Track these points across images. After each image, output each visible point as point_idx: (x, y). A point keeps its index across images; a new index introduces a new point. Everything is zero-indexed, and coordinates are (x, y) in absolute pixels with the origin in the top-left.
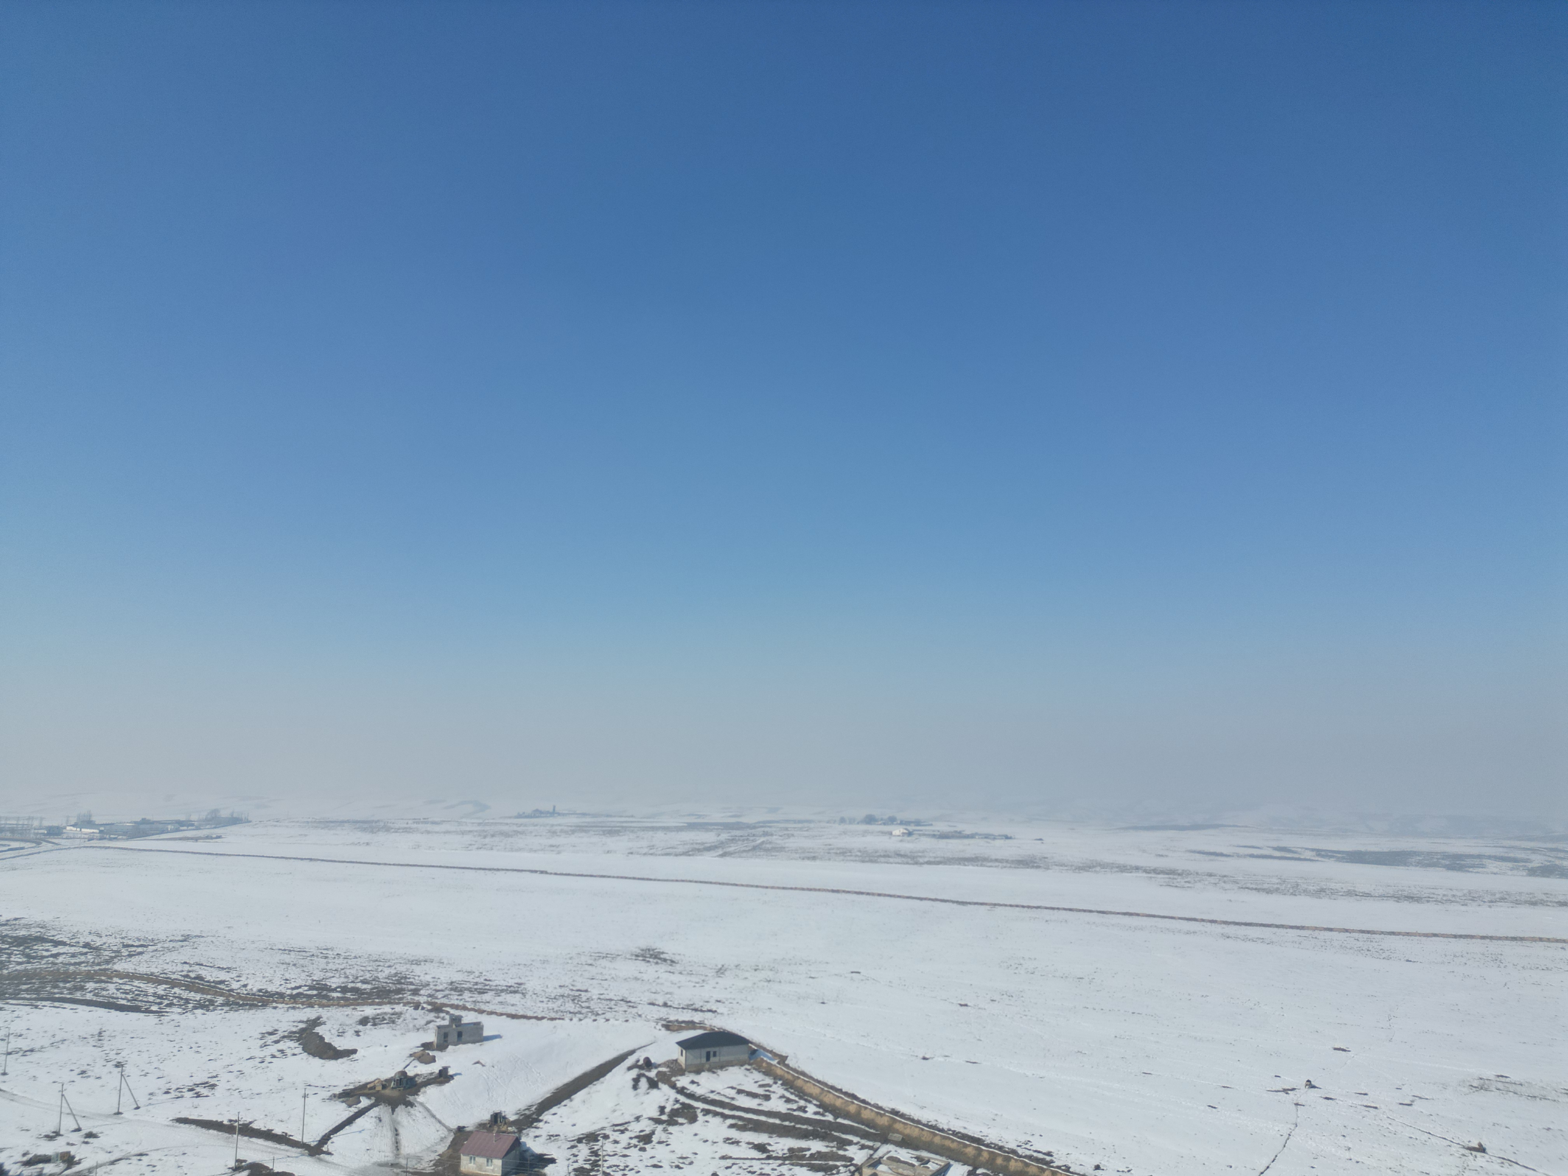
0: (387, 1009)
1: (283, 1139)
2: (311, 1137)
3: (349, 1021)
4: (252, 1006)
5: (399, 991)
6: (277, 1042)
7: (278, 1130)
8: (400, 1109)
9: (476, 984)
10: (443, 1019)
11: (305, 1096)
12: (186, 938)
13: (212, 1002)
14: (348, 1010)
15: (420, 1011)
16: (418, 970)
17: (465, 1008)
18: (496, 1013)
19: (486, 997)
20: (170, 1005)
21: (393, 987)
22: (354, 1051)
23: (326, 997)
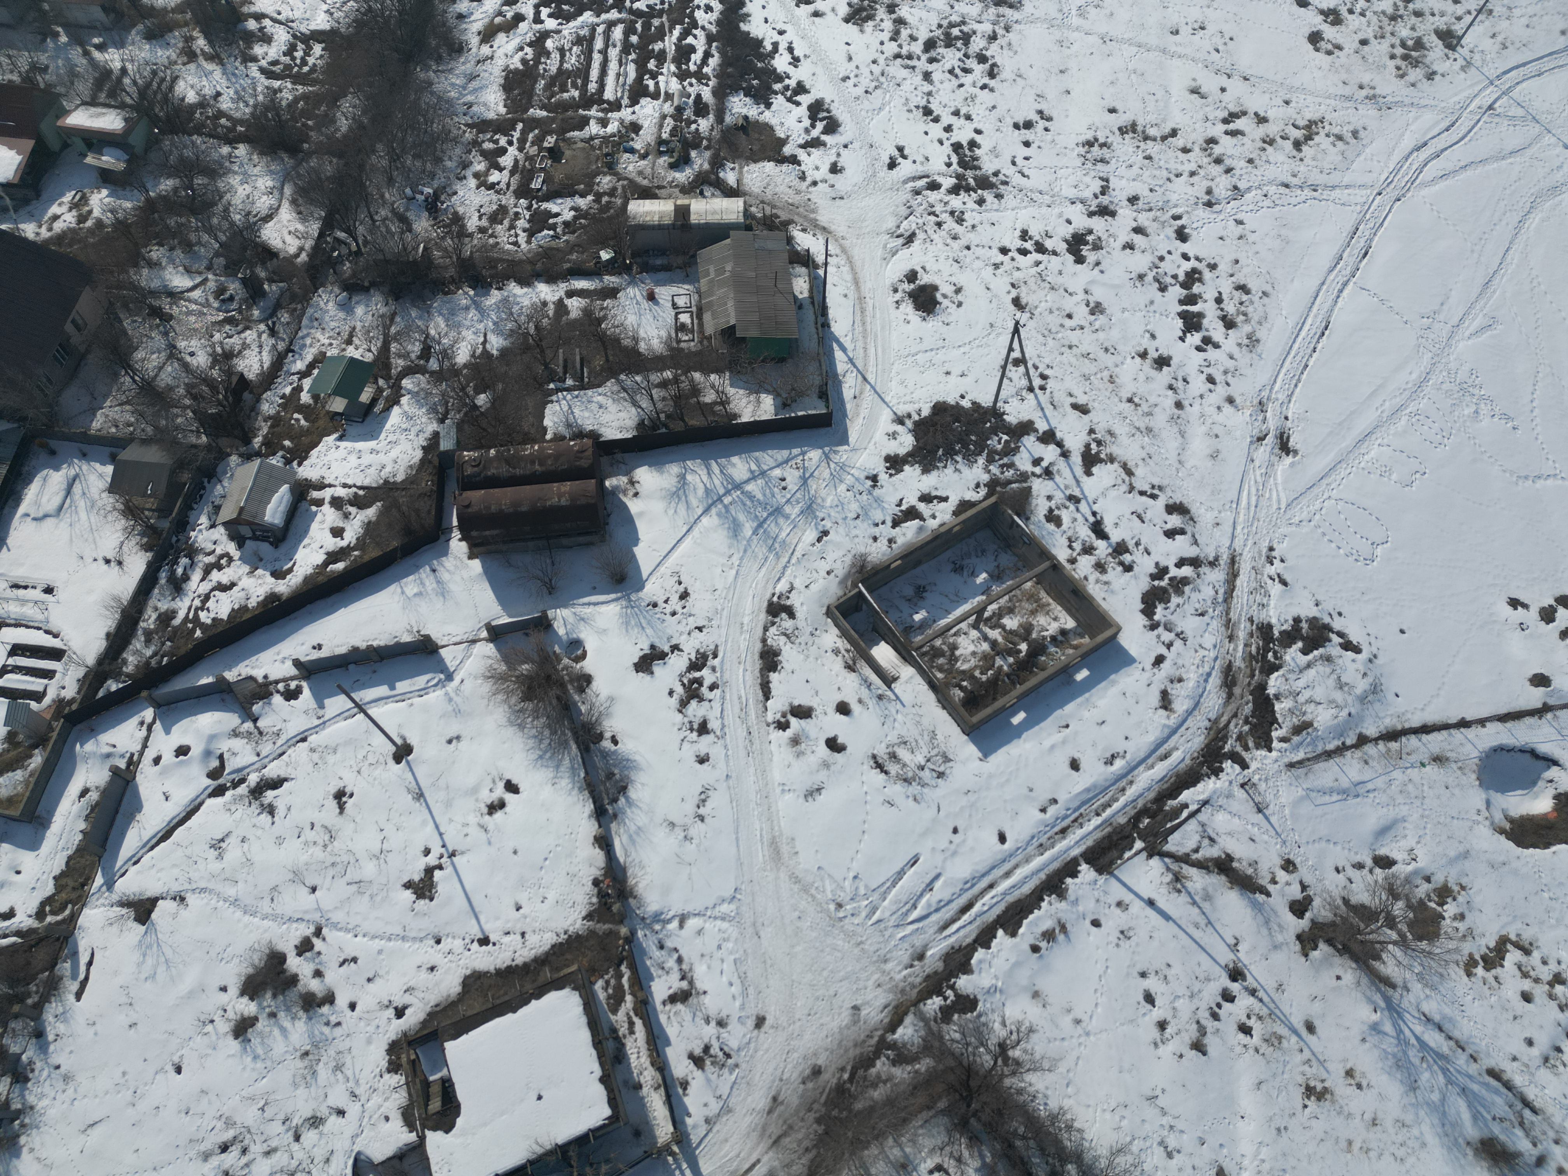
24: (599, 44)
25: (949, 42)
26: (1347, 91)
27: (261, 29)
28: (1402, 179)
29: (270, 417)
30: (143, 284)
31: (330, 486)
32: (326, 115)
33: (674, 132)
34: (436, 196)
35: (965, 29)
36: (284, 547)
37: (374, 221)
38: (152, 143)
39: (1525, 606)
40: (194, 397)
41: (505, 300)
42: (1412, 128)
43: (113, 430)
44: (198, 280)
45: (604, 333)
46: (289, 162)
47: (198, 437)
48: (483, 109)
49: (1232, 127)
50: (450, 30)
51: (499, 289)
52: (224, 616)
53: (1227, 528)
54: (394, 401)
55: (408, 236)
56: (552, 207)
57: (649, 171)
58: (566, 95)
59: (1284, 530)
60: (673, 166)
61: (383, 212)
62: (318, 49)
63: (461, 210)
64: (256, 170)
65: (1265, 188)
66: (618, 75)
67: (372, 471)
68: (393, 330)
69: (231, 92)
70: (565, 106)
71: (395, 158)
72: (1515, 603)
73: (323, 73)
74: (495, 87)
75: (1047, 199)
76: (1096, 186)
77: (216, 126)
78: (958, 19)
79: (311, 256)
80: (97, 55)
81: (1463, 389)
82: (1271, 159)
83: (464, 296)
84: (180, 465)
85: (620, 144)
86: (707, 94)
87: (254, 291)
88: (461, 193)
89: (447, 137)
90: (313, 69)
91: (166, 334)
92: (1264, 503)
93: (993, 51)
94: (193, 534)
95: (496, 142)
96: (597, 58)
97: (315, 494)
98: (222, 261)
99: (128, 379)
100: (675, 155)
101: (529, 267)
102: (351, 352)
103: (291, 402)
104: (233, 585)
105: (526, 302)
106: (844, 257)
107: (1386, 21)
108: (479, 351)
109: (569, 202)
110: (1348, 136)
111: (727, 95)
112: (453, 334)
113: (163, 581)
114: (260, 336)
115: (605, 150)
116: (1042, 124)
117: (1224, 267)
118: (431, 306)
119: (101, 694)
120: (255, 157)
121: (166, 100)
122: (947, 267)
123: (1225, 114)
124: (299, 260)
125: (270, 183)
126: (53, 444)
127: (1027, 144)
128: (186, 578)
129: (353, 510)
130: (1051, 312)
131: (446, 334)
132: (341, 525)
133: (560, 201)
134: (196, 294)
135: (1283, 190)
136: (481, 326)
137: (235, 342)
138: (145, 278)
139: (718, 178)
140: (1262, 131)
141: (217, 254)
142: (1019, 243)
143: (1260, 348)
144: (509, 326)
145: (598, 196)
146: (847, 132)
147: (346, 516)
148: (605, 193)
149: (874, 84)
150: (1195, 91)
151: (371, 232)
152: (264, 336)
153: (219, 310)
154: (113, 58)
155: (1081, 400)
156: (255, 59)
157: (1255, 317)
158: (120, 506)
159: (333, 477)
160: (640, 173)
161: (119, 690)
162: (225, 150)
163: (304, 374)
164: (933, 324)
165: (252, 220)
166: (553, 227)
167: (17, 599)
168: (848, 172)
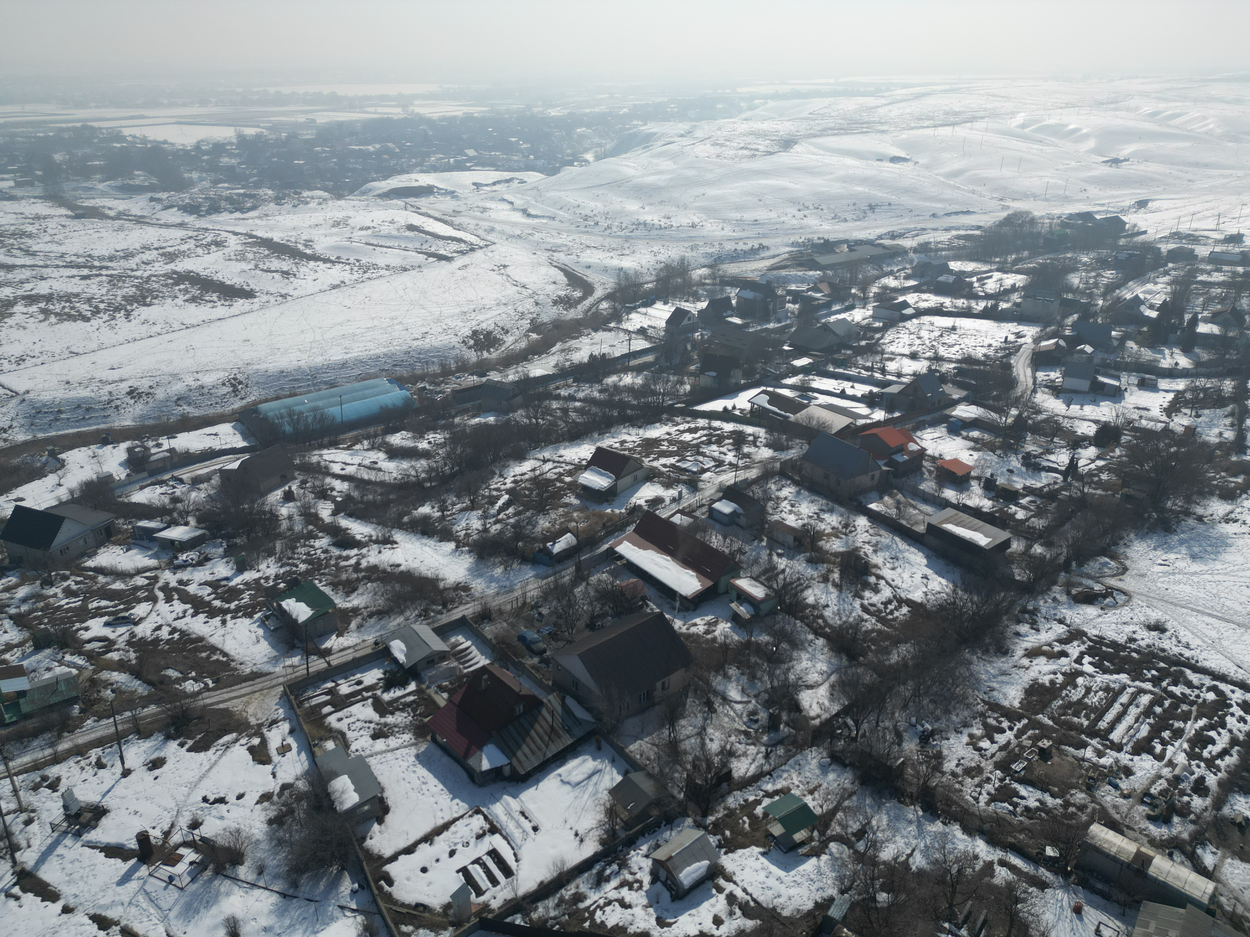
24: (1124, 699)
27: (876, 584)
29: (729, 809)
30: (714, 684)
31: (735, 883)
32: (887, 648)
33: (1163, 793)
34: (932, 733)
36: (678, 904)
37: (877, 725)
38: (773, 612)
40: (695, 766)
41: (944, 835)
43: (638, 757)
44: (745, 699)
45: (1018, 912)
46: (845, 661)
47: (679, 793)
48: (1001, 696)
50: (1005, 638)
51: (944, 823)
52: (610, 924)
54: (817, 853)
55: (896, 748)
56: (1023, 790)
57: (1124, 809)
58: (1076, 719)
60: (1149, 818)
61: (887, 723)
62: (905, 610)
63: (945, 752)
64: (821, 657)
66: (1130, 728)
67: (770, 893)
68: (846, 803)
69: (836, 608)
70: (1071, 726)
71: (916, 694)
73: (900, 624)
74: (1019, 688)
77: (814, 621)
79: (822, 724)
80: (775, 558)
83: (914, 812)
84: (657, 803)
85: (1106, 776)
86: (1212, 780)
87: (773, 725)
88: (952, 741)
89: (963, 700)
90: (895, 619)
91: (705, 719)
94: (632, 853)
95: (1000, 722)
96: (1117, 708)
97: (722, 882)
98: (766, 696)
99: (667, 732)
100: (1157, 811)
101: (978, 822)
102: (809, 800)
103: (748, 807)
104: (629, 906)
105: (961, 846)
108: (902, 859)
109: (1038, 794)
111: (1235, 792)
112: (888, 834)
113: (594, 871)
114: (758, 753)
115: (1091, 774)
118: (884, 804)
119: (508, 920)
120: (826, 649)
121: (796, 595)
124: (813, 722)
125: (825, 668)
126: (604, 743)
128: (608, 880)
129: (738, 912)
131: (883, 831)
132: (723, 917)
133: (1031, 789)
134: (738, 707)
136: (914, 842)
137: (741, 748)
138: (717, 682)
139: (1194, 852)
141: (766, 691)
144: (937, 856)
145: (1067, 804)
147: (731, 914)
148: (1074, 805)
151: (871, 731)
152: (760, 755)
153: (745, 723)
154: (782, 563)
156: (862, 598)
158: (608, 805)
159: (741, 878)
160: (1115, 807)
161: (519, 926)
162: (811, 637)
163: (769, 795)
165: (800, 683)
166: (1015, 805)
167: (517, 822)
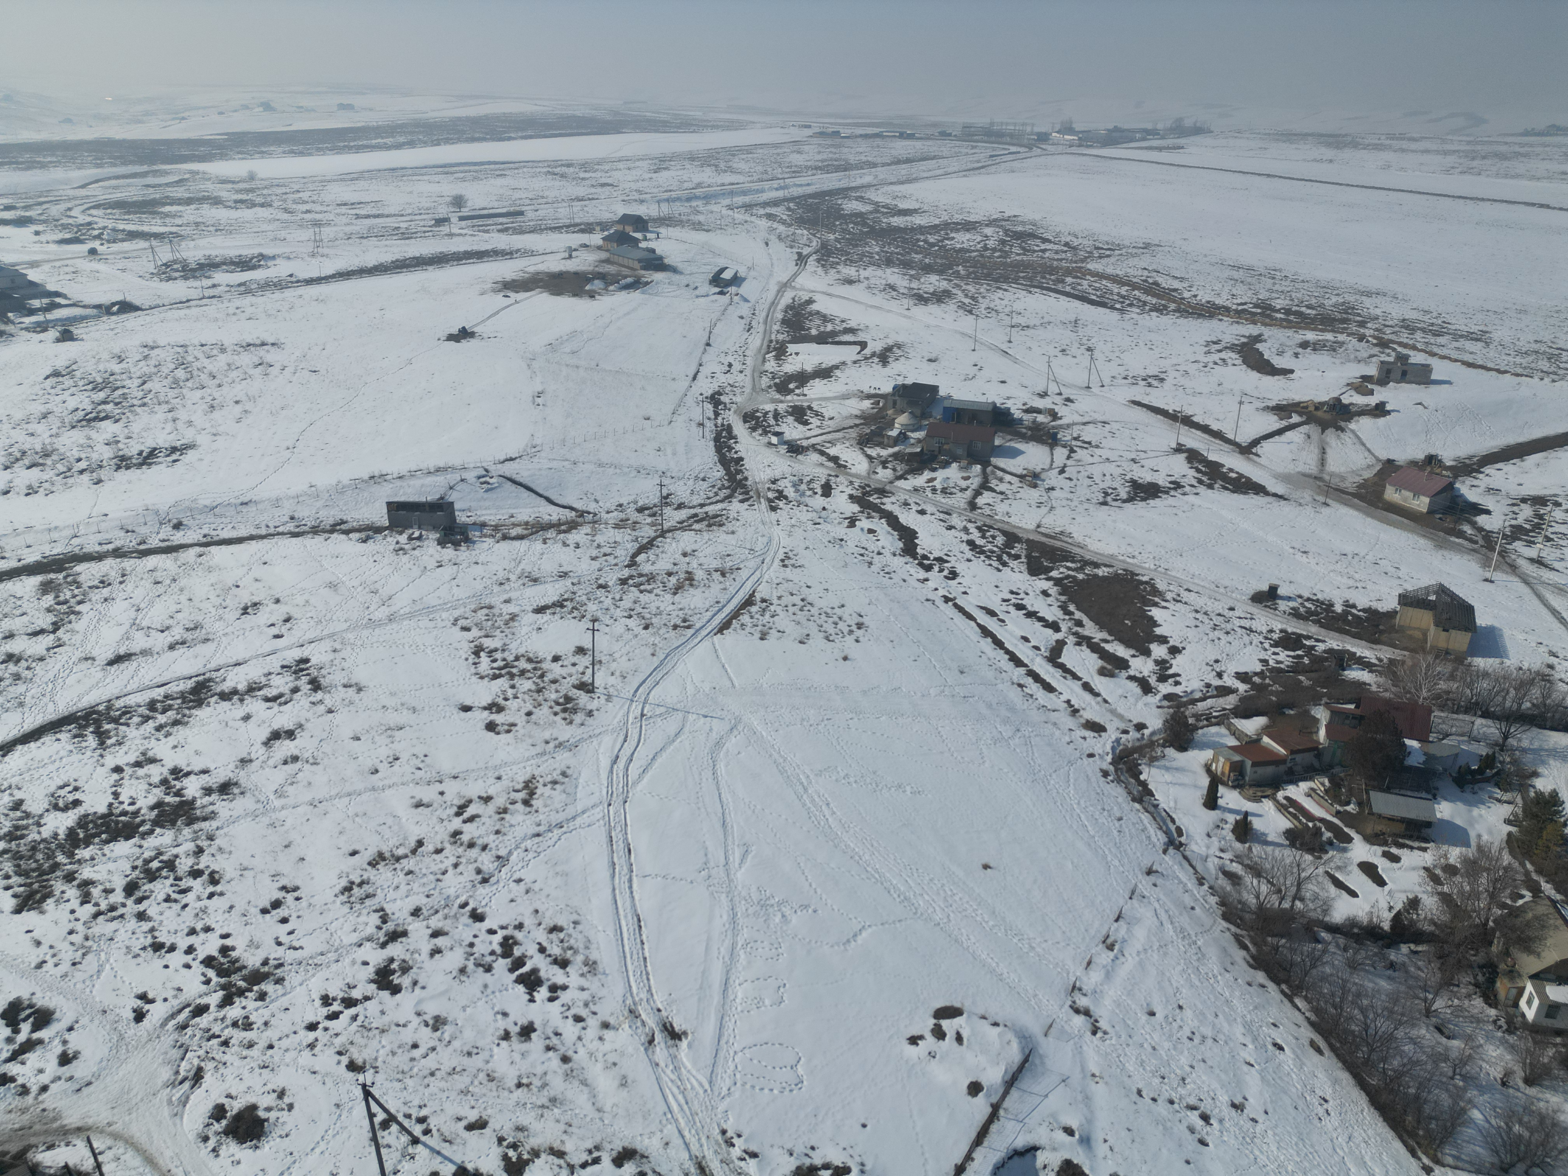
0: (1329, 336)
1: (1218, 435)
2: (1244, 439)
3: (1289, 343)
4: (1200, 316)
5: (1344, 321)
6: (1220, 351)
7: (1215, 427)
8: (1330, 432)
9: (1432, 324)
10: (1388, 355)
11: (1241, 403)
12: (1147, 246)
13: (1165, 307)
14: (1290, 333)
15: (1363, 344)
16: (1367, 302)
17: (1414, 348)
18: (1450, 359)
19: (1441, 340)
20: (1131, 305)
21: (1339, 316)
22: (1292, 371)
23: (1269, 316)
25: (152, 876)
26: (539, 749)
28: (617, 787)
35: (164, 858)
39: (921, 1037)
42: (601, 751)
49: (466, 815)
53: (677, 1141)
59: (722, 1107)
65: (523, 846)
72: (914, 1040)
75: (332, 956)
76: (375, 919)
78: (153, 854)
81: (763, 905)
82: (513, 822)
92: (690, 1095)
93: (204, 861)
106: (120, 1144)
107: (535, 695)
110: (560, 778)
116: (290, 897)
117: (529, 922)
122: (256, 1080)
123: (455, 809)
127: (284, 921)
130: (394, 1053)
135: (537, 839)
140: (491, 807)
142: (325, 1011)
143: (600, 968)
146: (65, 1013)
149: (80, 953)
150: (419, 805)
155: (472, 1116)
157: (580, 945)
164: (270, 1146)
168: (86, 1054)
